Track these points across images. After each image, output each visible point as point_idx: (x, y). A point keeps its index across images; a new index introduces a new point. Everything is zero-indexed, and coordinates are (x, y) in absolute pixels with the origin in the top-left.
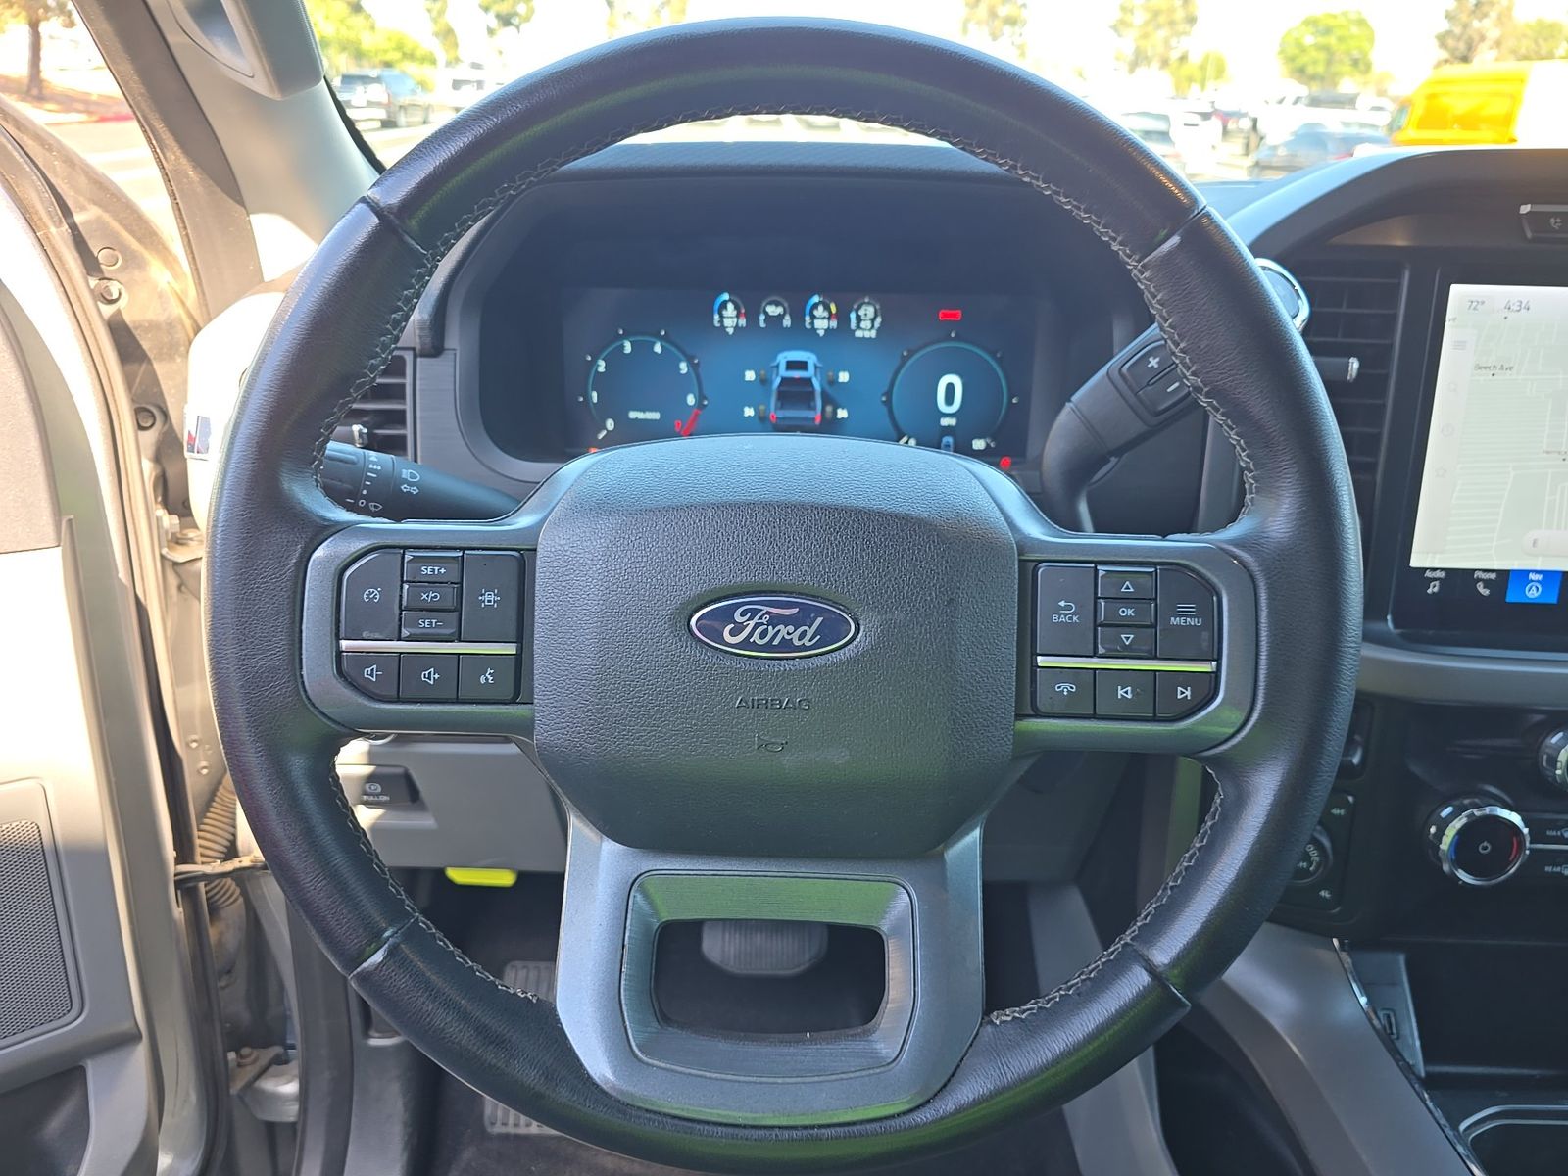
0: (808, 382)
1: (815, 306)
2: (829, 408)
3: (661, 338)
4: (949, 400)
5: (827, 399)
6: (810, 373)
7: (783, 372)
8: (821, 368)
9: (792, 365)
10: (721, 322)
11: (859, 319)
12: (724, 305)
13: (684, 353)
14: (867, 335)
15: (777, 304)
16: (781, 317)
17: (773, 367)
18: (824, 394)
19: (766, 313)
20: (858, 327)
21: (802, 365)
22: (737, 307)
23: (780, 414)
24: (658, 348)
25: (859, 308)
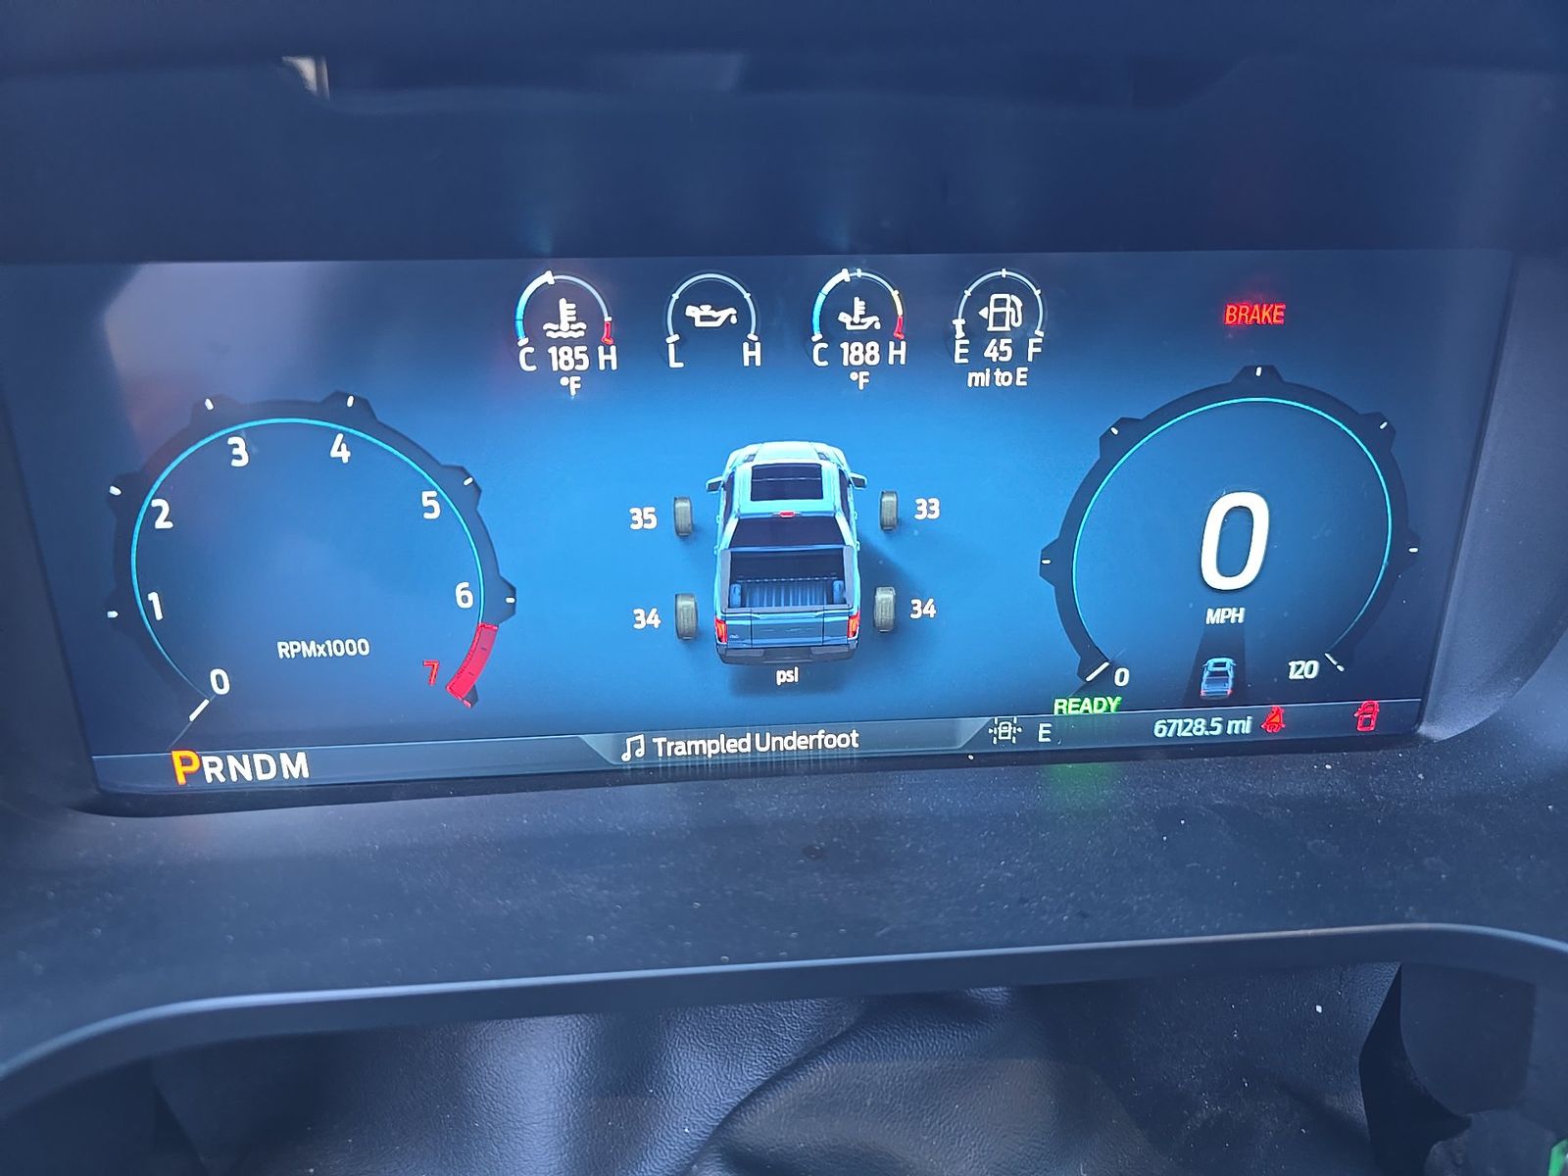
0: (826, 526)
1: (841, 299)
2: (885, 596)
3: (344, 417)
4: (1231, 559)
5: (876, 572)
6: (829, 501)
7: (745, 504)
8: (859, 483)
9: (770, 481)
10: (541, 358)
11: (978, 334)
12: (544, 307)
13: (425, 459)
14: (1002, 378)
15: (718, 296)
16: (732, 335)
17: (714, 487)
18: (867, 557)
19: (684, 324)
20: (977, 361)
21: (804, 480)
22: (586, 312)
23: (741, 619)
24: (340, 452)
25: (980, 298)
